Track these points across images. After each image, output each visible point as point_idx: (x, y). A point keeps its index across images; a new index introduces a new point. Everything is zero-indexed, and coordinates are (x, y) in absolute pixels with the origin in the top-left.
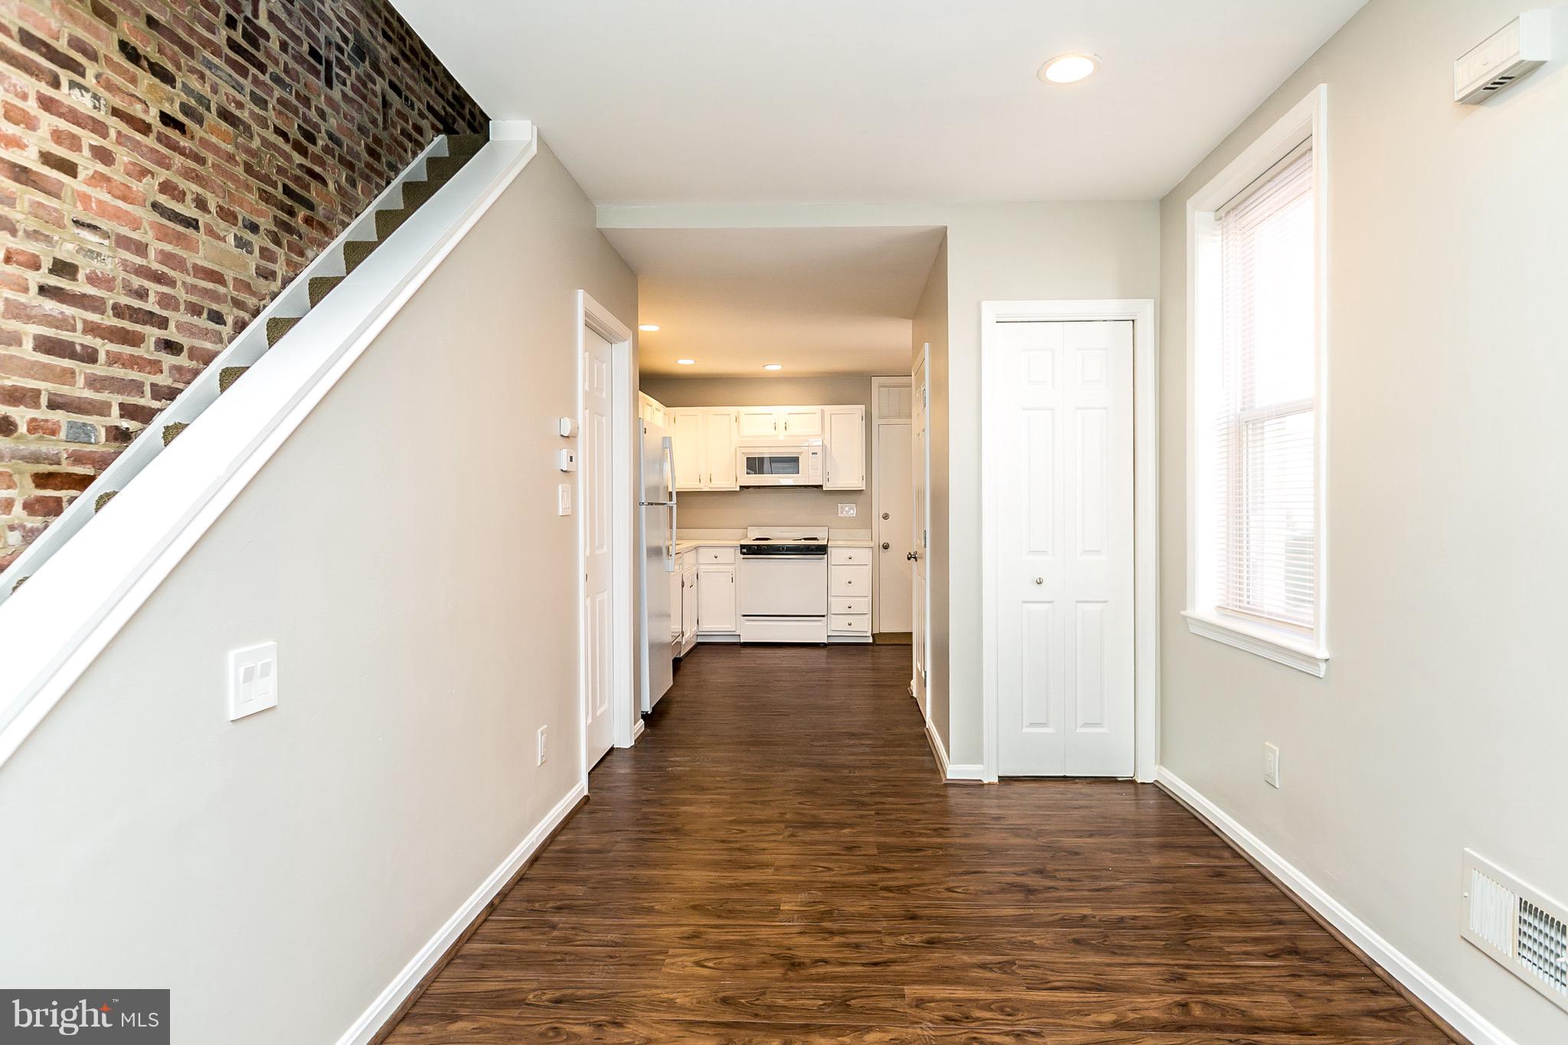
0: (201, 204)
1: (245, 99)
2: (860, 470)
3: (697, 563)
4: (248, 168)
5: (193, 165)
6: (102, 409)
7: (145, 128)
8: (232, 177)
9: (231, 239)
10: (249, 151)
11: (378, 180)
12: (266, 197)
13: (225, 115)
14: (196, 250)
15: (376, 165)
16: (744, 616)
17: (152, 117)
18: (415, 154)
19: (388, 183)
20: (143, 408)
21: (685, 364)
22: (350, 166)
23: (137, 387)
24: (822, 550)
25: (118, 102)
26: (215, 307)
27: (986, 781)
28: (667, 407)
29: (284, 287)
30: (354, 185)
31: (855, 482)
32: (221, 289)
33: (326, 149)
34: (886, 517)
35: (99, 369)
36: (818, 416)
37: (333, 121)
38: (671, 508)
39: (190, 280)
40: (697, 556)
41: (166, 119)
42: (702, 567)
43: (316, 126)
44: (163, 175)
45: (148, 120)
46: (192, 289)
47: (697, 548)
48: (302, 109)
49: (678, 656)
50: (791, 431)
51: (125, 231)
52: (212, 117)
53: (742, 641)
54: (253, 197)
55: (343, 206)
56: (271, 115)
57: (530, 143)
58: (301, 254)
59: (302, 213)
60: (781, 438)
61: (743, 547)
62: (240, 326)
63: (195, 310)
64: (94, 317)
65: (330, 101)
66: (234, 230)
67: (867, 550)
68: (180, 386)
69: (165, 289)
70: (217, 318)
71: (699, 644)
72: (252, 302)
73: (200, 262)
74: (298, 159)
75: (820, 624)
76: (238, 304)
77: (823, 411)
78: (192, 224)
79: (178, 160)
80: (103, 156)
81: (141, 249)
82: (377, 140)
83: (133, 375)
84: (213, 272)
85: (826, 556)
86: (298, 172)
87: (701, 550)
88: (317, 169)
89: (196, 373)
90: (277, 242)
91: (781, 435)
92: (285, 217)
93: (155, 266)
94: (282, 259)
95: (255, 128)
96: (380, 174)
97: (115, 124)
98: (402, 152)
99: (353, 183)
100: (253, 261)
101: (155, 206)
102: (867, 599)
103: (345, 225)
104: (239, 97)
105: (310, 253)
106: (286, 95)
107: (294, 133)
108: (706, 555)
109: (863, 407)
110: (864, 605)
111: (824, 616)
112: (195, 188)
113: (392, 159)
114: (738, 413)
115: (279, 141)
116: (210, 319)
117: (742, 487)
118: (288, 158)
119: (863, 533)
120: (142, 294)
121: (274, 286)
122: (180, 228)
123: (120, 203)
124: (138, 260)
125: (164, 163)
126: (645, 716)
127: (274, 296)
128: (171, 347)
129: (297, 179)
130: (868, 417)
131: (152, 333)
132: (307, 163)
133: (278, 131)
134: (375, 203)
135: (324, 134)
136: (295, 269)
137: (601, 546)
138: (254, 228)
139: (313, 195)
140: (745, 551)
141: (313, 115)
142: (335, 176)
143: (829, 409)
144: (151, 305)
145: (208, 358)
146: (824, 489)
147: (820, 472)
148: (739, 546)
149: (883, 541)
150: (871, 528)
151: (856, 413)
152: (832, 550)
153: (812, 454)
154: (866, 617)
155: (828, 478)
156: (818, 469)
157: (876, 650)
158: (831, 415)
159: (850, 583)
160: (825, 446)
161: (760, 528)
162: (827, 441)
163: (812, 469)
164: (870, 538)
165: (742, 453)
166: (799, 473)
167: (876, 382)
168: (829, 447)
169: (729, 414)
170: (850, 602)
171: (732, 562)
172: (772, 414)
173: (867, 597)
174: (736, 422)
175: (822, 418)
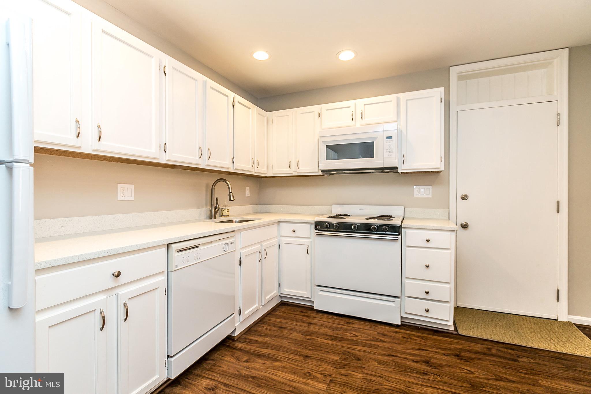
2: (438, 151)
3: (279, 236)
16: (318, 286)
24: (396, 230)
31: (432, 163)
34: (464, 197)
36: (393, 105)
40: (279, 229)
42: (284, 239)
47: (279, 222)
49: (233, 335)
50: (366, 120)
60: (358, 125)
61: (317, 223)
67: (448, 233)
71: (282, 303)
75: (392, 304)
77: (398, 99)
85: (400, 237)
87: (282, 225)
91: (358, 123)
108: (286, 229)
109: (442, 89)
111: (396, 297)
114: (321, 109)
117: (323, 171)
119: (439, 212)
130: (447, 100)
140: (318, 227)
143: (403, 96)
146: (400, 171)
147: (395, 155)
148: (314, 222)
149: (462, 221)
150: (449, 208)
151: (434, 96)
152: (406, 231)
153: (387, 139)
154: (448, 305)
155: (404, 161)
156: (392, 151)
157: (458, 345)
158: (407, 100)
159: (427, 267)
160: (401, 130)
161: (342, 206)
162: (402, 127)
163: (386, 152)
164: (448, 218)
165: (323, 142)
166: (374, 157)
167: (454, 72)
168: (404, 131)
169: (313, 112)
170: (428, 286)
171: (309, 236)
172: (349, 107)
173: (449, 283)
174: (319, 117)
175: (398, 105)
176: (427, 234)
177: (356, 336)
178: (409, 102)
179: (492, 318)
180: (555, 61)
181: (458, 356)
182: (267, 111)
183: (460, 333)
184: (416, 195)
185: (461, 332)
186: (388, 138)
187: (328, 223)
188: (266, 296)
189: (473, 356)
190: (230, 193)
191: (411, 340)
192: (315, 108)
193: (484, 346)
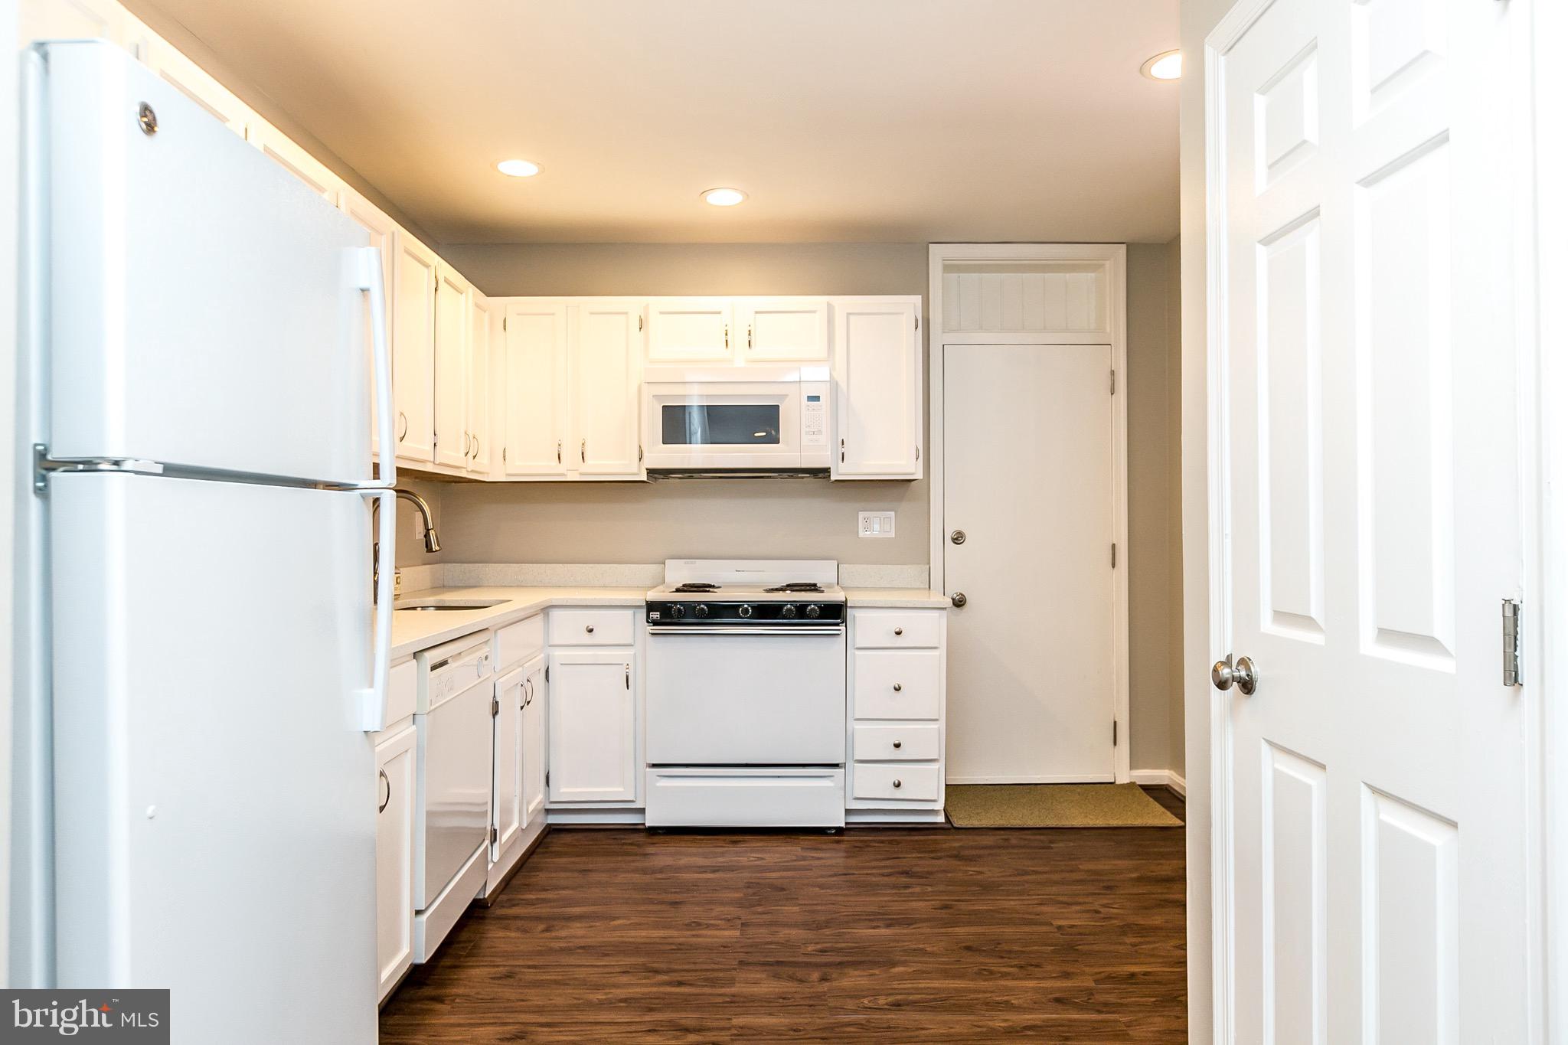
2: (912, 436)
3: (547, 643)
16: (654, 766)
24: (834, 613)
28: (488, 295)
31: (901, 463)
34: (959, 538)
36: (820, 319)
40: (544, 628)
42: (558, 653)
47: (546, 610)
49: (481, 897)
50: (760, 350)
53: (647, 825)
60: (739, 364)
61: (651, 606)
67: (936, 614)
71: (551, 831)
75: (827, 783)
77: (831, 309)
85: (843, 627)
87: (555, 614)
91: (740, 356)
102: (933, 726)
108: (567, 626)
109: (917, 299)
110: (928, 739)
111: (836, 766)
114: (647, 307)
117: (651, 472)
119: (909, 573)
130: (925, 325)
140: (656, 615)
143: (844, 303)
146: (833, 478)
147: (826, 439)
148: (645, 604)
149: (953, 591)
150: (929, 563)
151: (903, 313)
152: (856, 615)
153: (808, 401)
154: (934, 766)
155: (843, 454)
156: (820, 432)
157: (955, 842)
158: (849, 314)
159: (898, 689)
160: (837, 383)
161: (692, 563)
163: (807, 433)
164: (927, 587)
165: (653, 396)
166: (779, 443)
167: (938, 254)
168: (843, 385)
169: (626, 313)
170: (897, 733)
171: (630, 641)
172: (719, 313)
173: (936, 720)
174: (640, 329)
176: (897, 619)
177: (762, 859)
178: (851, 318)
179: (1010, 794)
180: (1107, 264)
181: (957, 857)
182: (489, 294)
183: (955, 825)
185: (958, 823)
186: (810, 398)
187: (682, 605)
188: (528, 803)
189: (982, 852)
190: (428, 530)
191: (870, 849)
192: (633, 304)
193: (998, 837)
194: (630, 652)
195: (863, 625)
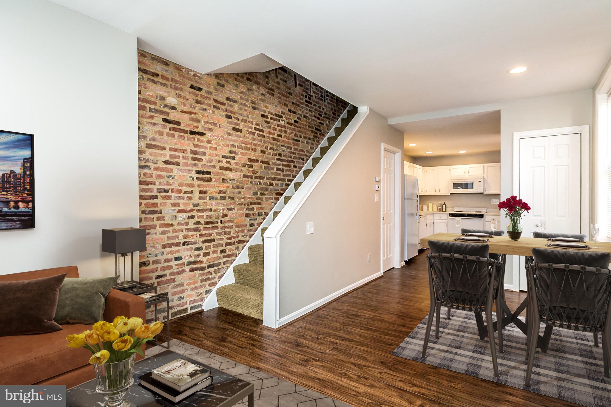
0: (301, 137)
1: (308, 112)
3: (433, 219)
4: (309, 126)
5: (299, 129)
6: (284, 180)
7: (291, 124)
8: (306, 129)
9: (305, 142)
10: (309, 123)
11: (335, 120)
12: (312, 131)
13: (305, 117)
14: (299, 146)
15: (335, 117)
17: (293, 122)
18: (344, 110)
19: (338, 120)
20: (291, 179)
21: (429, 153)
22: (329, 119)
23: (290, 175)
24: (482, 216)
25: (288, 121)
26: (303, 157)
27: (514, 291)
28: (424, 167)
29: (315, 150)
30: (330, 123)
31: (497, 192)
32: (304, 153)
33: (324, 117)
35: (285, 173)
36: (482, 168)
37: (325, 110)
38: (418, 200)
39: (298, 153)
40: (433, 217)
41: (295, 121)
42: (435, 220)
43: (322, 112)
44: (294, 132)
45: (292, 122)
46: (299, 154)
47: (433, 214)
48: (319, 109)
50: (470, 173)
51: (289, 145)
52: (303, 118)
54: (309, 132)
55: (327, 128)
56: (313, 114)
57: (367, 112)
58: (319, 142)
59: (319, 133)
60: (467, 176)
62: (307, 160)
63: (299, 158)
64: (284, 163)
65: (325, 105)
66: (306, 140)
68: (297, 174)
69: (294, 155)
70: (303, 159)
72: (309, 155)
73: (300, 149)
74: (318, 121)
76: (307, 156)
77: (484, 166)
78: (299, 141)
79: (297, 129)
80: (285, 132)
81: (291, 148)
82: (335, 111)
83: (289, 173)
84: (302, 150)
85: (483, 218)
86: (319, 124)
87: (435, 215)
88: (322, 122)
89: (299, 171)
90: (314, 141)
92: (315, 135)
93: (293, 151)
94: (315, 144)
95: (310, 117)
96: (335, 118)
97: (287, 125)
98: (341, 111)
99: (329, 122)
100: (309, 146)
101: (293, 139)
103: (328, 133)
104: (307, 112)
105: (320, 142)
106: (316, 108)
107: (318, 116)
108: (437, 216)
112: (300, 133)
113: (338, 114)
114: (450, 168)
115: (314, 118)
116: (302, 160)
117: (451, 193)
118: (316, 121)
120: (291, 157)
121: (313, 151)
122: (297, 142)
123: (288, 140)
124: (290, 151)
125: (294, 130)
126: (405, 261)
127: (313, 153)
128: (295, 167)
129: (318, 126)
131: (292, 164)
132: (320, 121)
133: (315, 116)
134: (334, 126)
135: (323, 113)
136: (317, 145)
137: (390, 210)
138: (309, 139)
139: (321, 128)
140: (451, 215)
141: (321, 110)
142: (326, 122)
143: (486, 165)
144: (292, 159)
145: (301, 168)
146: (484, 194)
147: (482, 188)
148: (449, 213)
151: (498, 166)
152: (486, 216)
155: (486, 190)
158: (487, 167)
161: (459, 208)
162: (485, 177)
163: (478, 187)
165: (451, 182)
166: (473, 188)
168: (486, 179)
169: (447, 169)
171: (447, 219)
172: (463, 168)
174: (449, 171)
175: (484, 168)
176: (493, 217)
178: (488, 168)
184: (492, 203)
186: (479, 181)
187: (455, 214)
194: (446, 221)
195: (487, 218)
